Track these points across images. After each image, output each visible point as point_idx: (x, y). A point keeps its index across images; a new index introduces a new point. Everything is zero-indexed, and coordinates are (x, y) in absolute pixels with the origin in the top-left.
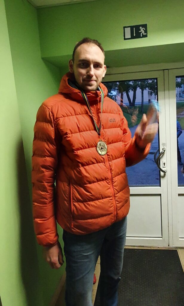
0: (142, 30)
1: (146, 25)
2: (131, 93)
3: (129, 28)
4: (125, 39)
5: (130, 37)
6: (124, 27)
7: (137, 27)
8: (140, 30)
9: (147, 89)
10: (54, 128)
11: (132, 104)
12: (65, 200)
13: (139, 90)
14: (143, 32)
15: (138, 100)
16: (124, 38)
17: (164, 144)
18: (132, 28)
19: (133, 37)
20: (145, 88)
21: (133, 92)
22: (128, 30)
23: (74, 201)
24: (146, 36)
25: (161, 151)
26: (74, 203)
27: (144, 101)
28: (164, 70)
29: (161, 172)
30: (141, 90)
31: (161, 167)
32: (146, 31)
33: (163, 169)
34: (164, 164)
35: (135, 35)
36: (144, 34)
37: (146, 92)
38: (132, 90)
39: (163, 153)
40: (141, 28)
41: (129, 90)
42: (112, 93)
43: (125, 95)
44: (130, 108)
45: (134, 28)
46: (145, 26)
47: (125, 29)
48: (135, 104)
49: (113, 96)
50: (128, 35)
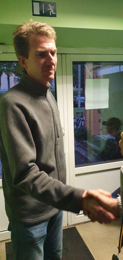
0: (51, 8)
1: (55, 3)
3: (38, 3)
4: (34, 15)
5: (39, 14)
6: (33, 1)
7: (46, 4)
14: (52, 11)
16: (32, 13)
18: (41, 3)
24: (54, 16)
28: (62, 54)
32: (55, 11)
35: (44, 12)
36: (53, 13)
40: (50, 5)
45: (43, 5)
50: (37, 12)
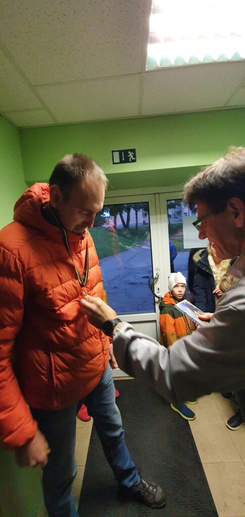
0: (131, 155)
1: (135, 150)
2: (125, 215)
3: (118, 153)
4: (114, 163)
5: (119, 161)
6: (113, 151)
7: (126, 152)
8: (129, 154)
9: (141, 210)
10: (22, 285)
11: (126, 226)
12: (43, 374)
13: (133, 211)
14: (132, 157)
15: (132, 222)
16: (112, 162)
17: (157, 269)
18: (120, 152)
19: (121, 162)
20: (139, 209)
21: (127, 213)
22: (117, 155)
23: (57, 372)
24: (135, 161)
25: (155, 276)
26: (58, 376)
27: (139, 222)
28: (155, 194)
29: (156, 298)
30: (134, 211)
31: (156, 293)
32: (135, 156)
33: (158, 295)
34: (159, 289)
35: (123, 159)
36: (133, 159)
37: (140, 213)
38: (126, 211)
39: (157, 278)
40: (129, 152)
41: (122, 211)
42: (104, 215)
43: (118, 216)
44: (124, 230)
45: (123, 153)
46: (133, 151)
47: (114, 153)
48: (130, 225)
49: (105, 217)
50: (117, 160)
